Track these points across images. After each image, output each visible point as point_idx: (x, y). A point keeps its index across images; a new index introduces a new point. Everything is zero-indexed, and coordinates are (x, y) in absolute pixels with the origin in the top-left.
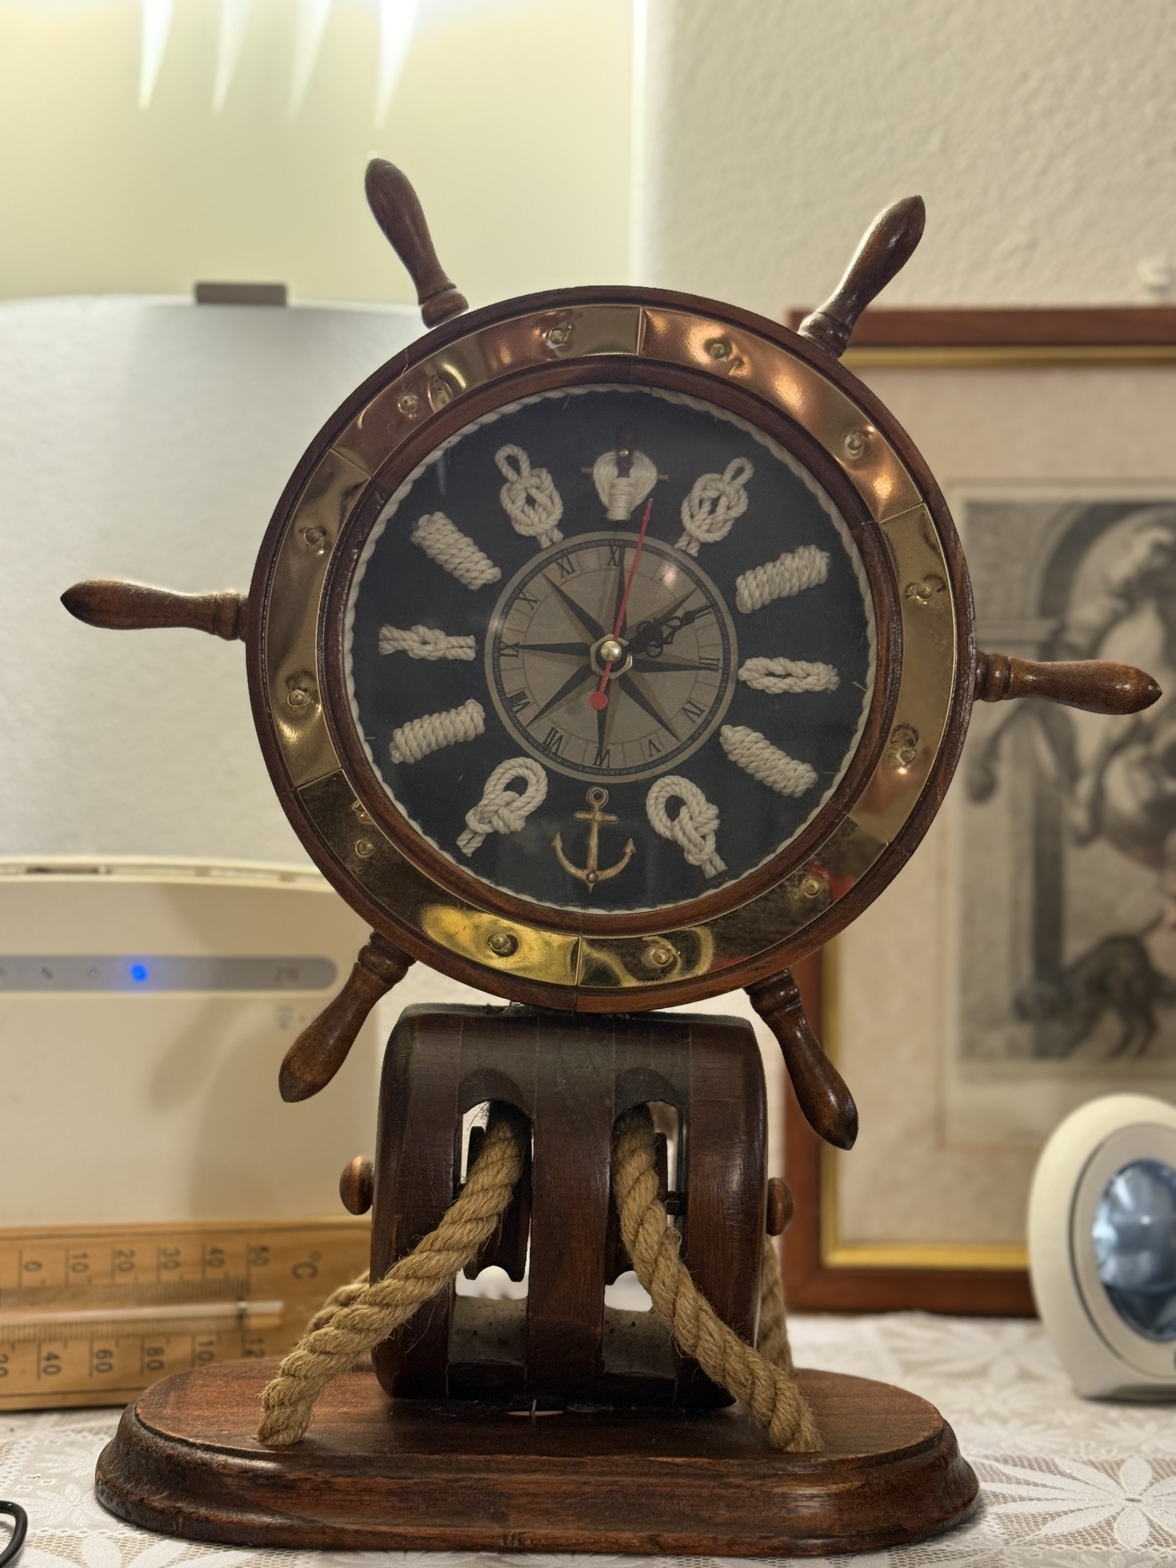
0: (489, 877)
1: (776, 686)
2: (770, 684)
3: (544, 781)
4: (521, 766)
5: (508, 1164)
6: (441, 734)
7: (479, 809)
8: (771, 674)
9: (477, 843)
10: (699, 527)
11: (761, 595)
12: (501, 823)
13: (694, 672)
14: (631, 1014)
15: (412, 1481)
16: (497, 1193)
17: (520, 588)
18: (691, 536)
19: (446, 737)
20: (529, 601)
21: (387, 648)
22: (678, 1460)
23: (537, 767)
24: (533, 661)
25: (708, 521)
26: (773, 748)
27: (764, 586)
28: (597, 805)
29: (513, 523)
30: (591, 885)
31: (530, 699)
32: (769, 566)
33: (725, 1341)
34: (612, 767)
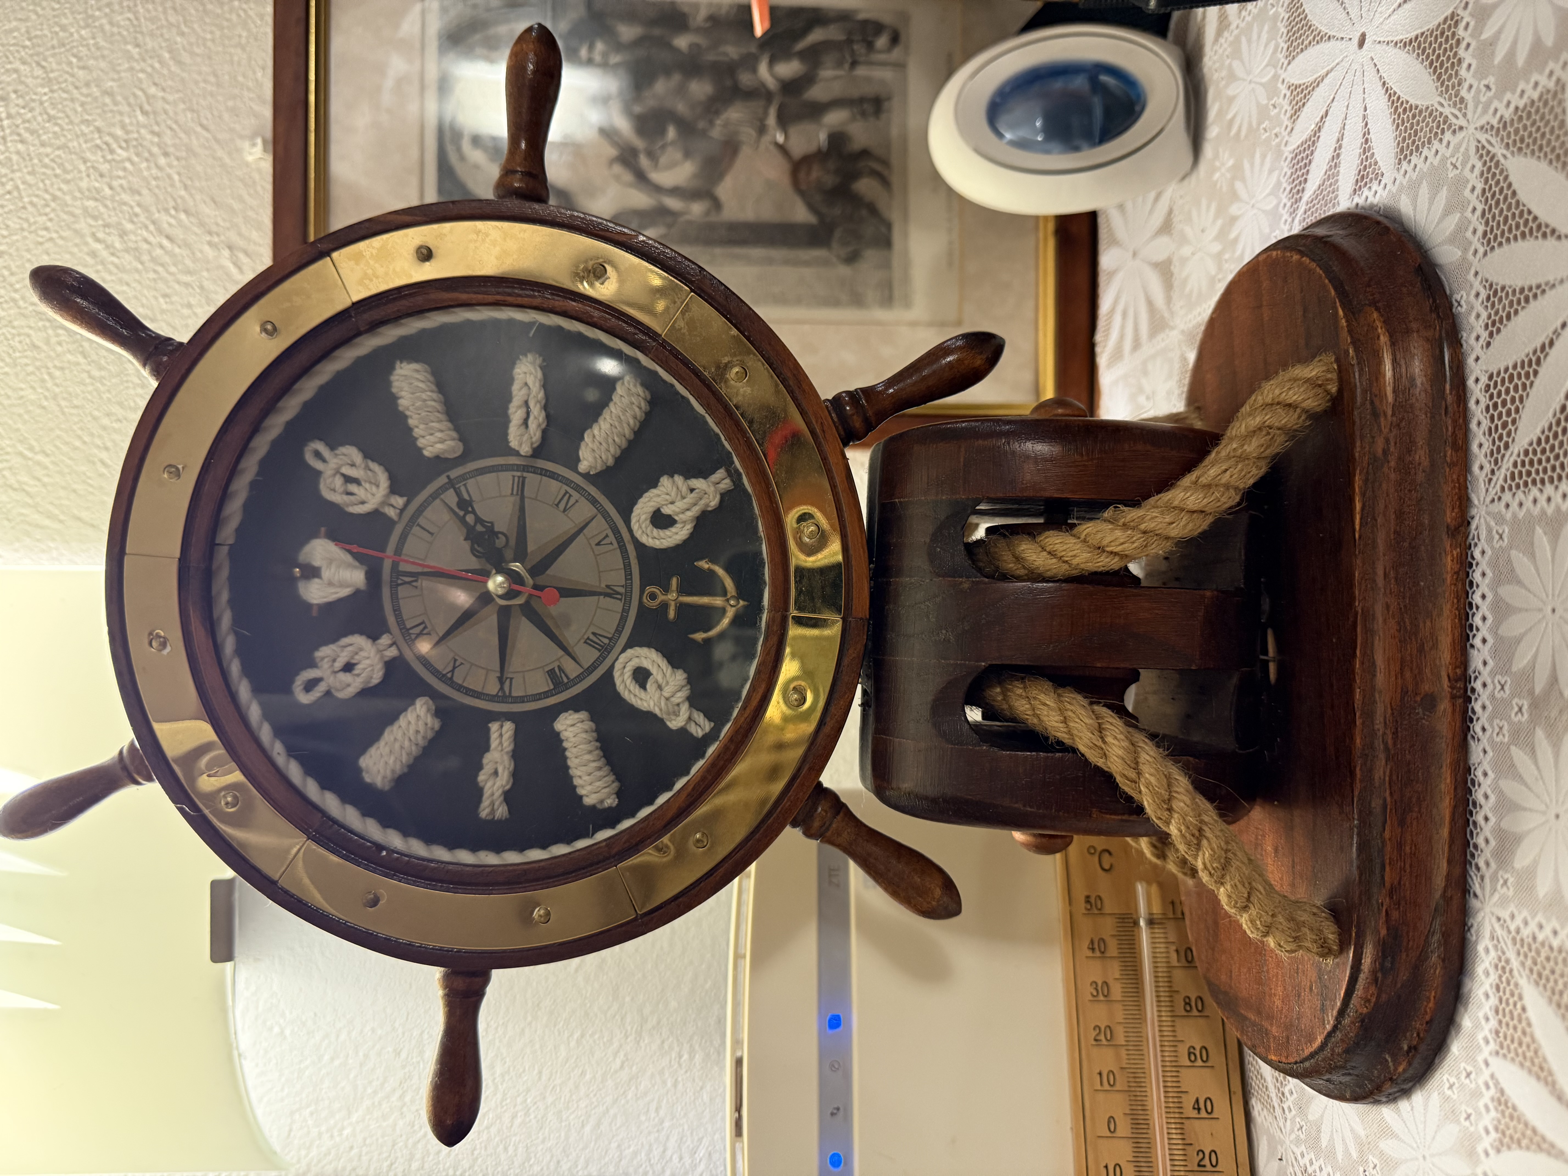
0: (733, 708)
1: (538, 417)
2: (536, 422)
3: (638, 651)
4: (622, 674)
5: (1034, 692)
6: (588, 757)
7: (664, 716)
8: (525, 423)
9: (699, 717)
10: (373, 495)
11: (442, 431)
12: (679, 694)
13: (526, 500)
14: (871, 562)
15: (1389, 799)
16: (1069, 706)
17: (441, 677)
18: (384, 503)
19: (590, 752)
20: (454, 668)
21: (502, 811)
22: (1358, 506)
23: (623, 658)
24: (515, 663)
25: (367, 486)
26: (601, 420)
27: (432, 428)
28: (661, 598)
29: (371, 685)
30: (742, 603)
31: (555, 665)
32: (411, 422)
33: (1228, 457)
34: (623, 583)
